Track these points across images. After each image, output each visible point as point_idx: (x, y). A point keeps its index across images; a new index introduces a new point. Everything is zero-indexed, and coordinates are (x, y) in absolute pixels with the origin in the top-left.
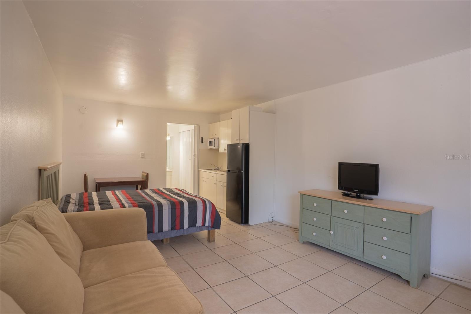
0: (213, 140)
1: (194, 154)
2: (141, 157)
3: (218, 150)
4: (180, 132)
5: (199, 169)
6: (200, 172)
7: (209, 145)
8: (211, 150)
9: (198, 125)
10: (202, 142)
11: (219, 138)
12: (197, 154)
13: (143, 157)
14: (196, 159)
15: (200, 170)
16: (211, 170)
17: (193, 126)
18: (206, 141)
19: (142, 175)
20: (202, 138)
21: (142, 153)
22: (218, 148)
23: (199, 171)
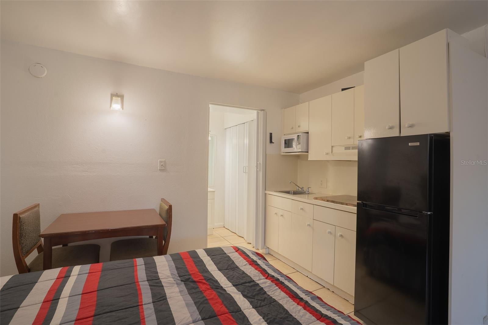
0: (295, 137)
1: (257, 164)
2: (159, 170)
3: (307, 156)
4: (226, 129)
5: (265, 190)
6: (268, 196)
7: (285, 147)
8: (287, 157)
9: (264, 110)
10: (271, 142)
11: (308, 133)
12: (261, 163)
13: (163, 168)
14: (261, 173)
15: (267, 192)
16: (288, 192)
17: (255, 112)
18: (279, 139)
19: (161, 208)
20: (271, 134)
21: (161, 162)
22: (308, 152)
23: (265, 194)
